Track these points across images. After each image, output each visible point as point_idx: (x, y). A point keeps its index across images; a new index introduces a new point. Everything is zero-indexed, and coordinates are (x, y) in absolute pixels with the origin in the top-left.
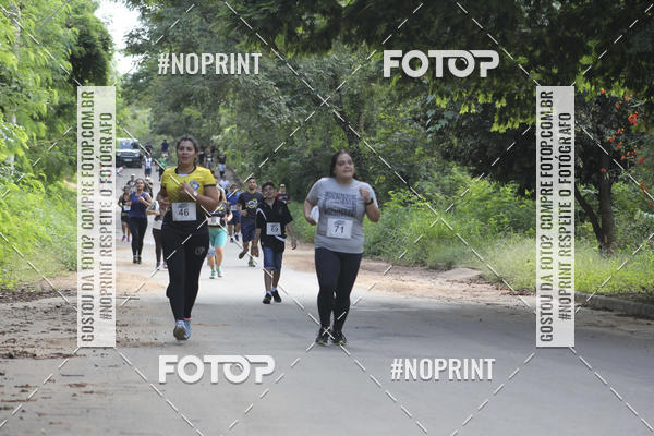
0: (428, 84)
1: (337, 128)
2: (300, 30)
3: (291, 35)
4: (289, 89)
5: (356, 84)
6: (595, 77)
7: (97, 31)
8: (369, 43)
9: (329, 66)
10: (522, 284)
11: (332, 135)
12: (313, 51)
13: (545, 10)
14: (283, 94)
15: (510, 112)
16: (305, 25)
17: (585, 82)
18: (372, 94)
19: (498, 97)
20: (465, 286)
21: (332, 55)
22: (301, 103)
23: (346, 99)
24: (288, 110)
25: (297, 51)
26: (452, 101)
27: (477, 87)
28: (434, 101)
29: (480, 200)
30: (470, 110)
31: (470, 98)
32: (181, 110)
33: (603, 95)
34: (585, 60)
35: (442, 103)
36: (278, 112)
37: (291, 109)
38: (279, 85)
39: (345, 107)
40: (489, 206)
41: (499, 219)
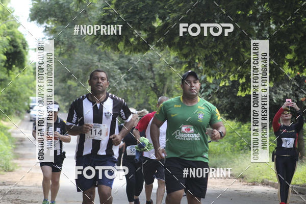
0: (202, 69)
1: (152, 93)
2: (132, 40)
3: (127, 43)
4: (126, 71)
5: (162, 69)
6: (294, 66)
7: (20, 39)
8: (170, 47)
9: (148, 58)
10: (254, 179)
11: (149, 96)
12: (139, 51)
13: (266, 29)
14: (123, 73)
15: (247, 85)
16: (135, 37)
17: (289, 69)
18: (171, 74)
19: (241, 76)
20: (223, 180)
21: (150, 53)
22: (132, 78)
23: (157, 77)
24: (125, 82)
25: (131, 52)
26: (215, 79)
27: (229, 71)
28: (205, 79)
29: (231, 133)
30: (225, 83)
31: (225, 77)
32: (66, 82)
33: (298, 76)
34: (289, 57)
35: (210, 80)
36: (120, 83)
37: (127, 82)
38: (120, 69)
39: (156, 81)
40: (236, 136)
41: (241, 143)
